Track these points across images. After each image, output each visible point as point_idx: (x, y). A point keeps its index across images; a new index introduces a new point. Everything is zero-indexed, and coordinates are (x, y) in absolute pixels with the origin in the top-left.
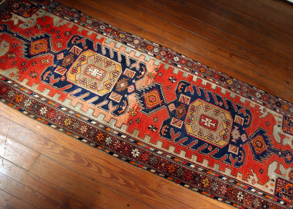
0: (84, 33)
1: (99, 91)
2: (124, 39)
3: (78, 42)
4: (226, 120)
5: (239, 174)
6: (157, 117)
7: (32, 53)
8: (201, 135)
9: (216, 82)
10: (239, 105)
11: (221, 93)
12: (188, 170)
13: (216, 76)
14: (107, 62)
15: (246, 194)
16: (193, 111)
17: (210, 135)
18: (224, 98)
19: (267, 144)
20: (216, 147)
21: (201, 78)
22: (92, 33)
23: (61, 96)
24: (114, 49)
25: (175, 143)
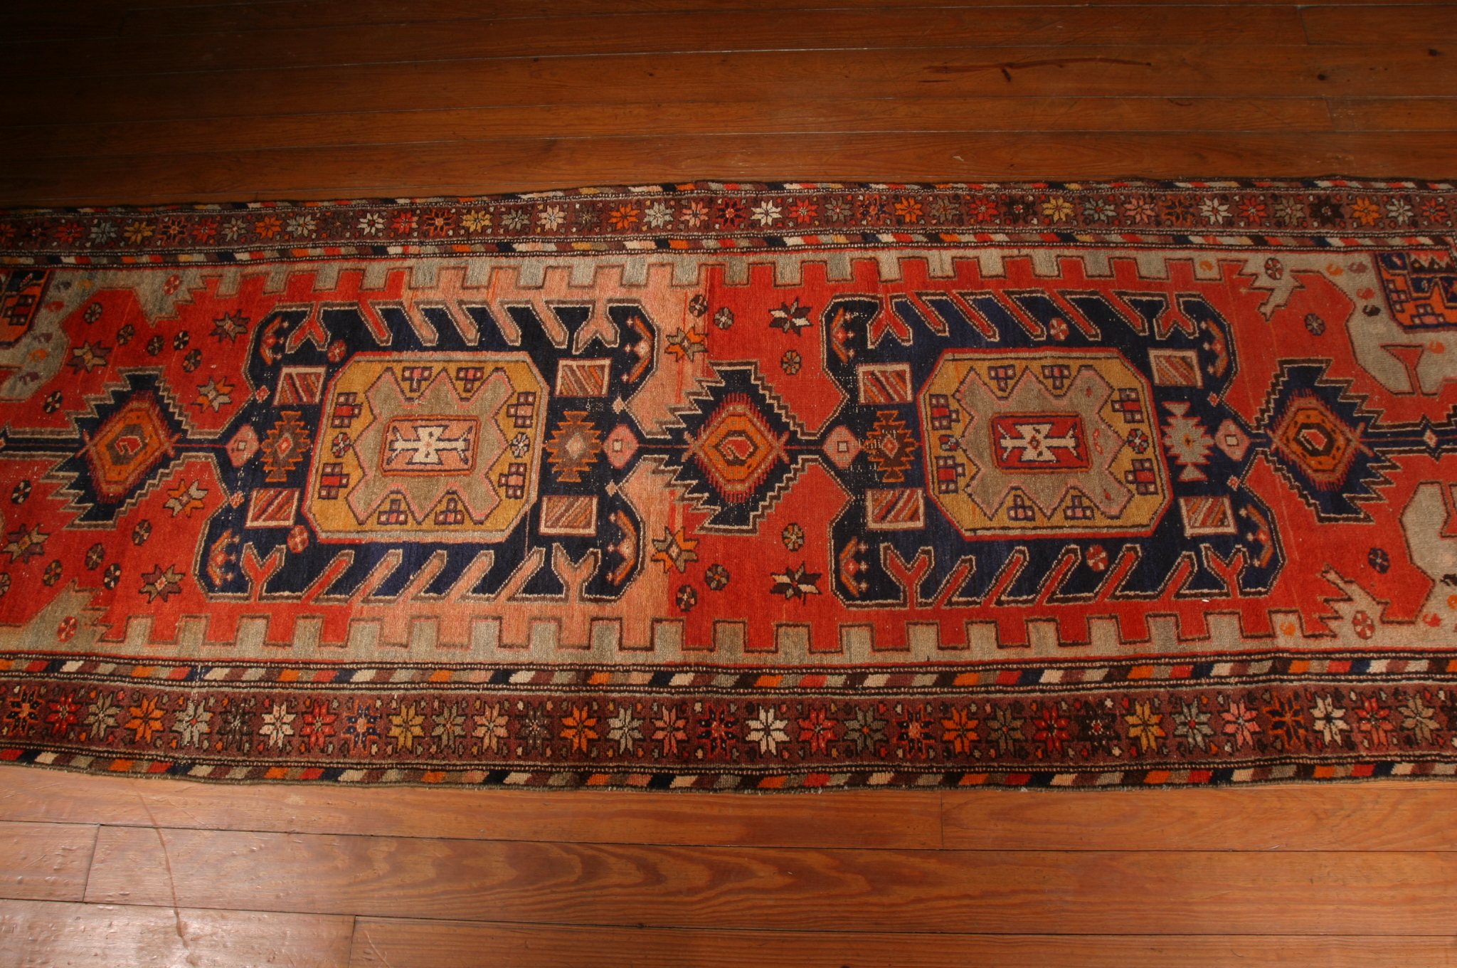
0: (302, 287)
1: (482, 523)
2: (489, 231)
3: (291, 346)
4: (1116, 396)
5: (1279, 619)
6: (793, 524)
7: (113, 490)
8: (1030, 513)
9: (993, 237)
10: (1145, 299)
11: (1040, 280)
12: (1041, 704)
13: (983, 208)
14: (462, 374)
15: (1353, 696)
16: (945, 423)
17: (1073, 497)
18: (1063, 294)
19: (1353, 423)
20: (1121, 540)
21: (917, 253)
22: (335, 275)
23: (326, 623)
24: (465, 298)
25: (926, 604)
